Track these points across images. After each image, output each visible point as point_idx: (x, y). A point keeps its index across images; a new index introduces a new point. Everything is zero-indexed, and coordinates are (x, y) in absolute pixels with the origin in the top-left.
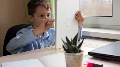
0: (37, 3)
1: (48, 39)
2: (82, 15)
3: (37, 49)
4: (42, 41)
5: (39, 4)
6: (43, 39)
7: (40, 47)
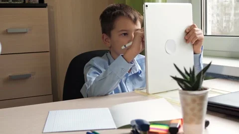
0: (115, 12)
1: (140, 75)
2: (196, 32)
3: (119, 92)
4: (128, 79)
5: (120, 12)
6: (129, 75)
7: (123, 91)
